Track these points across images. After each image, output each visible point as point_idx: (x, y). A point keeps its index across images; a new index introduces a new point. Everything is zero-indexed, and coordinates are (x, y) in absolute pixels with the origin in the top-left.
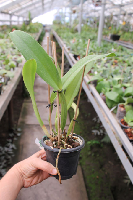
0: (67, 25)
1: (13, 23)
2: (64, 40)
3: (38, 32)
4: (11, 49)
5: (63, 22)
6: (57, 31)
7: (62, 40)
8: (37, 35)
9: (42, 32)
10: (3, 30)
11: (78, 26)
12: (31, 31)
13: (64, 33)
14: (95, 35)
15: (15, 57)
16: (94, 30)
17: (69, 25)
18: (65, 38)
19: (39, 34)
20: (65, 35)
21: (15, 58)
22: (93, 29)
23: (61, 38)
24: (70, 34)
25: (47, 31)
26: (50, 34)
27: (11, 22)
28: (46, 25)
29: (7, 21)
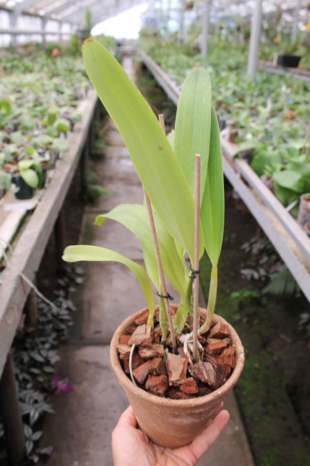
0: (176, 39)
1: (50, 38)
2: (171, 71)
5: (162, 32)
6: (151, 52)
7: (166, 72)
10: (30, 54)
11: (202, 40)
13: (168, 55)
14: (242, 59)
15: (64, 109)
16: (237, 49)
17: (179, 36)
18: (173, 67)
20: (171, 61)
21: (66, 113)
22: (234, 45)
23: (162, 69)
24: (184, 58)
25: (125, 55)
26: (134, 62)
27: (44, 35)
28: (124, 40)
29: (36, 33)
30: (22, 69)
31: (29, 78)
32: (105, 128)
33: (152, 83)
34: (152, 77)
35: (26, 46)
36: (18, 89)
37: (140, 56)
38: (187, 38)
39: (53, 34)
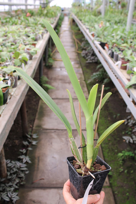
0: (89, 8)
1: (29, 7)
2: (86, 24)
3: (56, 16)
4: (24, 37)
5: (83, 5)
6: (77, 14)
7: (84, 25)
8: (55, 20)
9: (60, 16)
10: (18, 15)
11: (102, 8)
12: (48, 15)
13: (85, 16)
15: (28, 47)
16: (118, 12)
17: (91, 6)
18: (87, 22)
19: (57, 19)
20: (87, 19)
21: (28, 49)
22: (117, 10)
23: (82, 22)
24: (93, 17)
25: (65, 15)
26: (69, 18)
27: (26, 6)
28: (65, 8)
29: (22, 5)
30: (11, 23)
31: (14, 28)
32: (54, 51)
33: (77, 28)
34: (77, 26)
35: (16, 11)
36: (6, 34)
37: (72, 16)
38: (95, 7)
39: (31, 5)
